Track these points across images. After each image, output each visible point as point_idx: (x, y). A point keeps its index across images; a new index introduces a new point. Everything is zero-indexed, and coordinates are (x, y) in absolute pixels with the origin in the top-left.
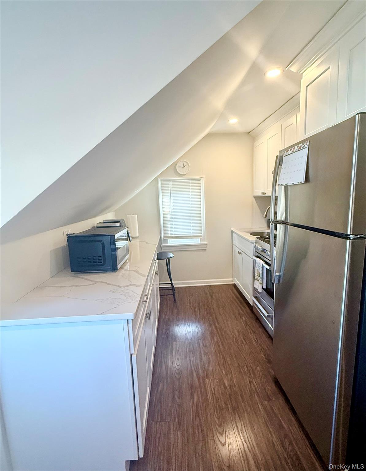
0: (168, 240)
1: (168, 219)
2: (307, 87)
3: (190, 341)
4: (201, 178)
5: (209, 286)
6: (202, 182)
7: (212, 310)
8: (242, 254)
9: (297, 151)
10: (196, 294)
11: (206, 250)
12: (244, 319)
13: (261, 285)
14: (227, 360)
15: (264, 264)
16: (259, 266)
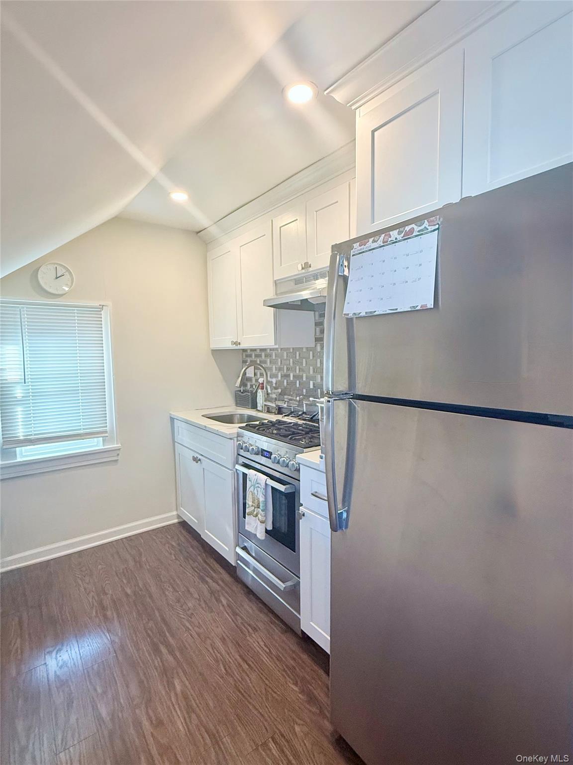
0: (17, 449)
1: (16, 397)
2: (373, 132)
3: (110, 726)
4: (103, 306)
5: (126, 538)
6: (106, 315)
7: (148, 600)
8: (203, 462)
9: (399, 241)
10: (100, 567)
11: (117, 461)
12: (224, 602)
13: (264, 525)
14: (223, 743)
15: (268, 480)
16: (257, 485)
